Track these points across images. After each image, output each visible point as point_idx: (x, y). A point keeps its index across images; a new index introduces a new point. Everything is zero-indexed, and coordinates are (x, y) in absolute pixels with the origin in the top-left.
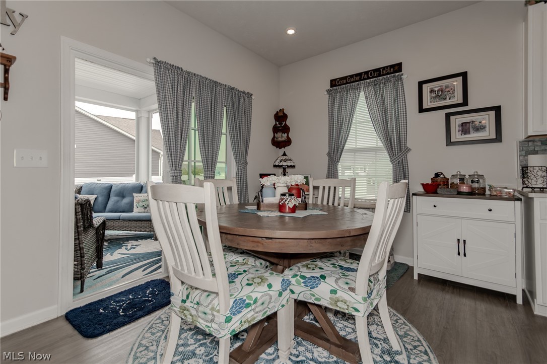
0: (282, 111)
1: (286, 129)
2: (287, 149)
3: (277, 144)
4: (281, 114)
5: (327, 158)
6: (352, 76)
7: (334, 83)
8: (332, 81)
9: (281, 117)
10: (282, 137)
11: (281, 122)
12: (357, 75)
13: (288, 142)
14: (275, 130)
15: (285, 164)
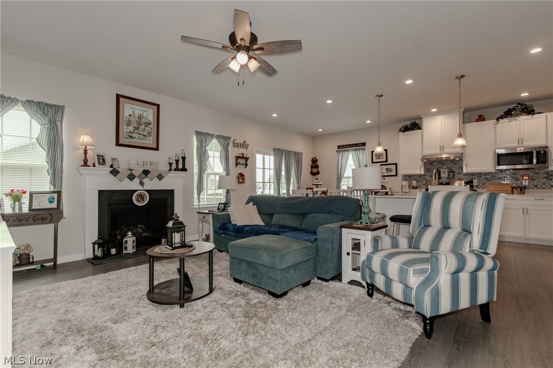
0: (315, 158)
1: (317, 167)
2: (318, 176)
3: (313, 174)
4: (314, 159)
5: (336, 181)
6: (346, 145)
7: (339, 147)
8: (338, 146)
9: (314, 161)
10: (315, 170)
11: (314, 163)
12: (348, 145)
13: (318, 173)
14: (312, 167)
15: (317, 184)
